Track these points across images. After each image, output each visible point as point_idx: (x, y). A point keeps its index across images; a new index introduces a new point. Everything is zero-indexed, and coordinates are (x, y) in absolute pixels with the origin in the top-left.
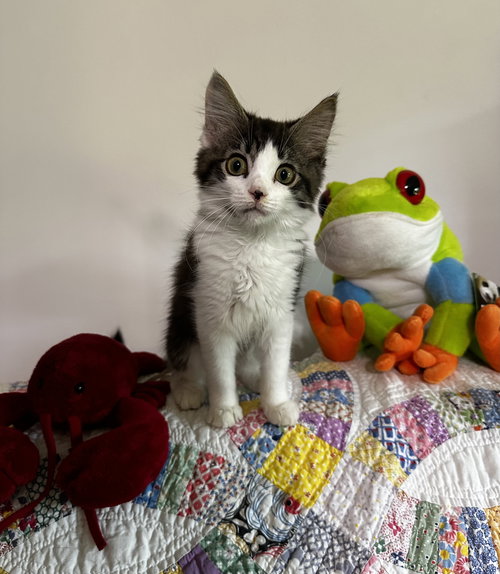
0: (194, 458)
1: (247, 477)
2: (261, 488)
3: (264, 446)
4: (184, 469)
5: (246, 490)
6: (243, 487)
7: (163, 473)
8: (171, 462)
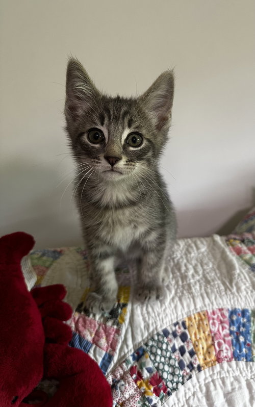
7: (249, 333)
8: (252, 324)
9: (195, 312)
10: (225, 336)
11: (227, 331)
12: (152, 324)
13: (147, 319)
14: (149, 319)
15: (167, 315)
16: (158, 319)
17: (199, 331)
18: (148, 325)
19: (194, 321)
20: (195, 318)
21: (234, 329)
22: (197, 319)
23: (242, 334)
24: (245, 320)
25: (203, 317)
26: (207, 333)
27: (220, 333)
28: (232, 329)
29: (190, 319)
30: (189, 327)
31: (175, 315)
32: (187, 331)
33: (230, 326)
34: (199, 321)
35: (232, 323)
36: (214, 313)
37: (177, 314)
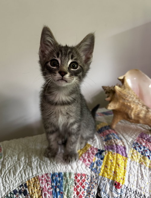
0: (73, 177)
1: (96, 179)
2: (103, 181)
3: (98, 163)
4: (70, 183)
5: (97, 184)
6: (96, 184)
7: (62, 186)
8: (64, 180)
9: (32, 177)
10: (48, 189)
11: (50, 186)
12: (8, 188)
13: (5, 185)
14: (6, 184)
15: (16, 181)
16: (11, 184)
17: (34, 188)
18: (5, 188)
19: (31, 182)
20: (32, 181)
21: (54, 184)
22: (33, 181)
23: (58, 187)
24: (60, 179)
25: (37, 180)
26: (38, 189)
27: (46, 188)
28: (52, 184)
29: (29, 181)
30: (28, 186)
31: (21, 180)
32: (27, 189)
33: (52, 183)
34: (34, 182)
35: (53, 181)
36: (42, 177)
37: (22, 180)
